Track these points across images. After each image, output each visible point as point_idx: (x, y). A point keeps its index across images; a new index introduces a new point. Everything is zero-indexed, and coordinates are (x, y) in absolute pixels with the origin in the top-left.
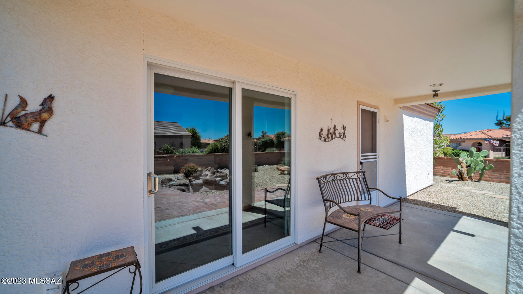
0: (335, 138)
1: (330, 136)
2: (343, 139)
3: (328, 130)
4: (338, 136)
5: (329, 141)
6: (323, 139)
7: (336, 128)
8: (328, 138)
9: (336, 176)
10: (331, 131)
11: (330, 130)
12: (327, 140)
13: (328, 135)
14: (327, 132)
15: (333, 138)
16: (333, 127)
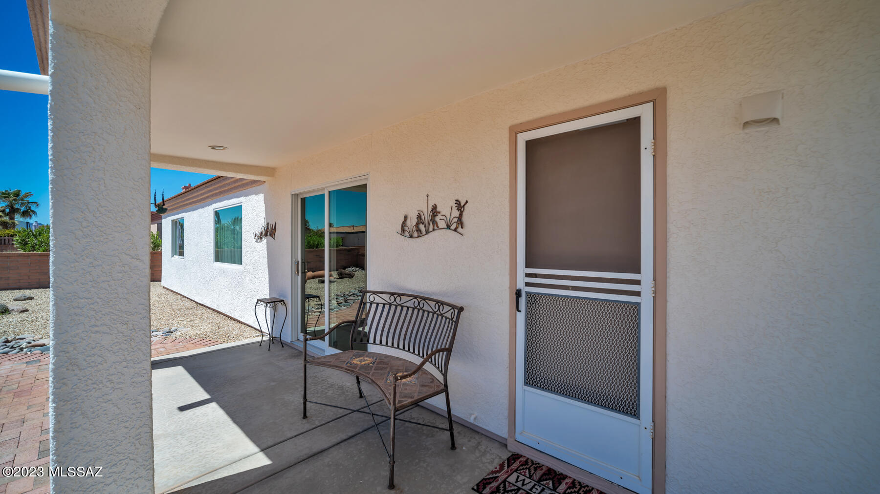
0: (434, 230)
1: (422, 227)
2: (455, 230)
3: (419, 217)
4: (442, 224)
5: (419, 237)
6: (407, 234)
7: (438, 210)
8: (419, 230)
9: (423, 301)
10: (426, 216)
11: (423, 217)
12: (416, 234)
13: (417, 224)
14: (415, 222)
15: (431, 229)
16: (430, 209)
